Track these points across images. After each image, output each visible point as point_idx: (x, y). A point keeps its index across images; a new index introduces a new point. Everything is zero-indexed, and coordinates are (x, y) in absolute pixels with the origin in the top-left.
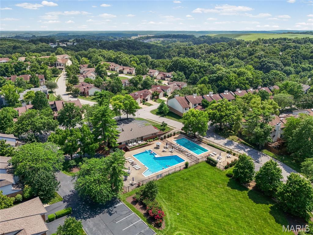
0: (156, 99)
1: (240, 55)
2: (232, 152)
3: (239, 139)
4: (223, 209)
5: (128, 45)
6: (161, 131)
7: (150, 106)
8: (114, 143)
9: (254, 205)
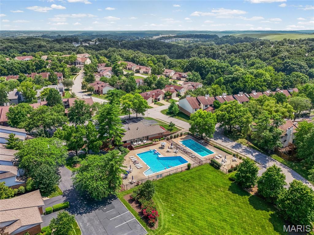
0: (169, 98)
1: (263, 56)
2: (238, 156)
3: (248, 143)
4: (220, 213)
5: (148, 45)
6: (168, 131)
7: (161, 106)
8: (119, 141)
9: (254, 211)
